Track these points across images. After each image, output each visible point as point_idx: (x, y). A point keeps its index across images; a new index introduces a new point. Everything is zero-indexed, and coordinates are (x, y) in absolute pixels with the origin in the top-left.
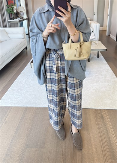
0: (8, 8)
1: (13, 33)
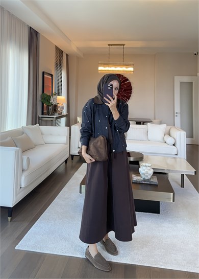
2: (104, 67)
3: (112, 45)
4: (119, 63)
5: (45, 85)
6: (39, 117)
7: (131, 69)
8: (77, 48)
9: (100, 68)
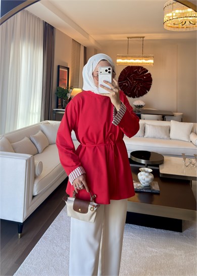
2: (123, 59)
3: (131, 38)
4: (138, 55)
5: (60, 78)
7: (152, 61)
8: (96, 41)
9: (119, 61)
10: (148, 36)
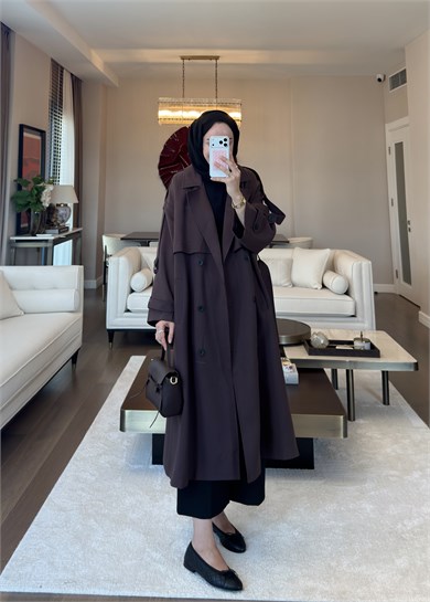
0: (19, 187)
1: (35, 289)
2: (173, 110)
3: (190, 58)
4: (207, 100)
5: (24, 157)
6: (10, 242)
7: (237, 115)
9: (163, 113)
10: (228, 57)
